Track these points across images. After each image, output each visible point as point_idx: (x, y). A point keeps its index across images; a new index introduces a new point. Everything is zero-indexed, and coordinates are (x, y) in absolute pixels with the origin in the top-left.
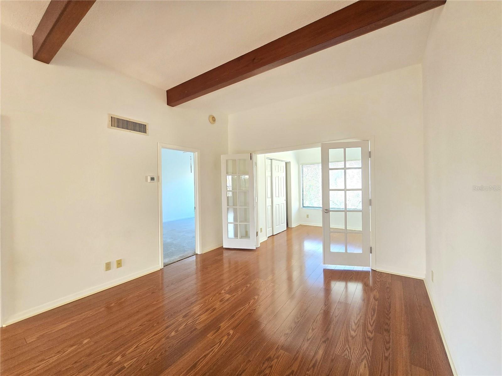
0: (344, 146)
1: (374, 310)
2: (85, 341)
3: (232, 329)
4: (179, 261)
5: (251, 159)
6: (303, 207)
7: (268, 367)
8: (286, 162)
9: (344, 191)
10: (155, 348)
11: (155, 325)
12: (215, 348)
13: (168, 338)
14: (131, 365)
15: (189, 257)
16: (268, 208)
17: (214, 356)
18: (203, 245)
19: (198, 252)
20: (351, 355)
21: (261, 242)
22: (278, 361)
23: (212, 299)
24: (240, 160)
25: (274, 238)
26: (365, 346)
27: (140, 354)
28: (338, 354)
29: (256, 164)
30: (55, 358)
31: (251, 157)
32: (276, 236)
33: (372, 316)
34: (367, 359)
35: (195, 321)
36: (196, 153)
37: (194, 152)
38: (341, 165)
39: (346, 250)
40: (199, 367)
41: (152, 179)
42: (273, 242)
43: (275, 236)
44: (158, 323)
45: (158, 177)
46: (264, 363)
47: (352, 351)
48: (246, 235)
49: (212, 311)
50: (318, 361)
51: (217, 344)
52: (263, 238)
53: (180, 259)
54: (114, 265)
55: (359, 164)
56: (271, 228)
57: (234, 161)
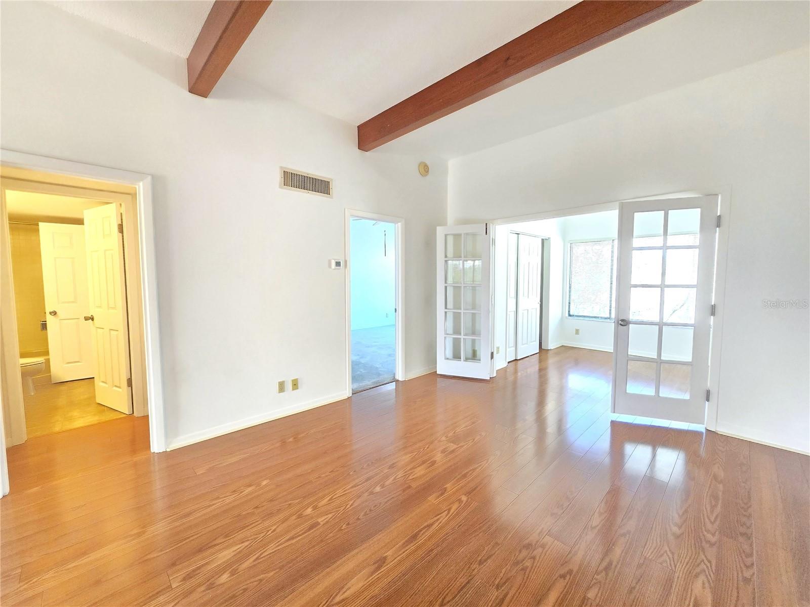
0: (666, 206)
1: (716, 498)
2: (264, 483)
3: (465, 495)
4: (373, 388)
5: (486, 233)
6: (570, 315)
7: (528, 557)
8: (542, 239)
9: (660, 288)
10: (356, 504)
11: (351, 473)
12: (441, 517)
13: (372, 493)
14: (327, 522)
15: (386, 384)
16: (509, 315)
17: (441, 528)
18: (407, 367)
19: (400, 377)
20: (674, 564)
21: (497, 369)
22: (544, 552)
23: (428, 448)
24: (467, 234)
25: (518, 365)
26: (701, 553)
27: (337, 510)
28: (650, 558)
29: (494, 241)
30: (232, 498)
31: (486, 228)
32: (521, 361)
33: (713, 507)
34: (707, 576)
35: (407, 476)
36: (399, 224)
37: (395, 222)
38: (659, 241)
39: (657, 391)
40: (421, 539)
41: (338, 264)
42: (516, 372)
43: (519, 362)
44: (355, 471)
45: (346, 262)
46: (520, 551)
47: (676, 557)
48: (474, 356)
49: (431, 464)
50: (614, 564)
51: (444, 512)
52: (501, 363)
53: (373, 386)
54: (289, 386)
55: (695, 240)
56: (514, 348)
57: (457, 236)
